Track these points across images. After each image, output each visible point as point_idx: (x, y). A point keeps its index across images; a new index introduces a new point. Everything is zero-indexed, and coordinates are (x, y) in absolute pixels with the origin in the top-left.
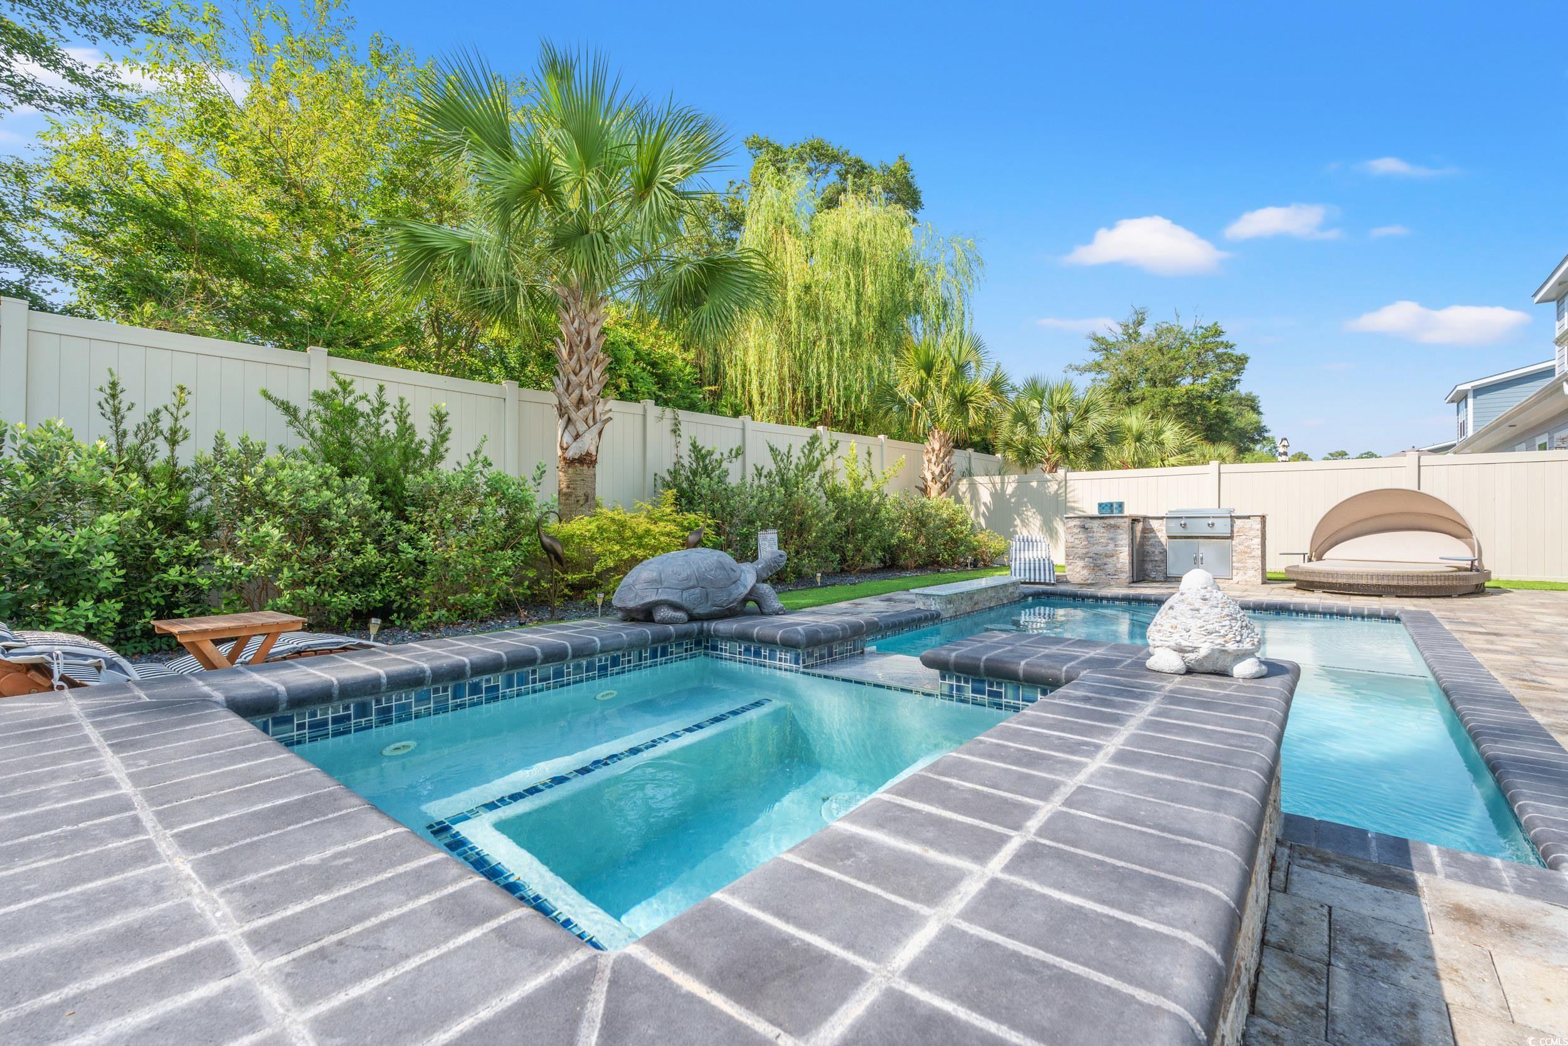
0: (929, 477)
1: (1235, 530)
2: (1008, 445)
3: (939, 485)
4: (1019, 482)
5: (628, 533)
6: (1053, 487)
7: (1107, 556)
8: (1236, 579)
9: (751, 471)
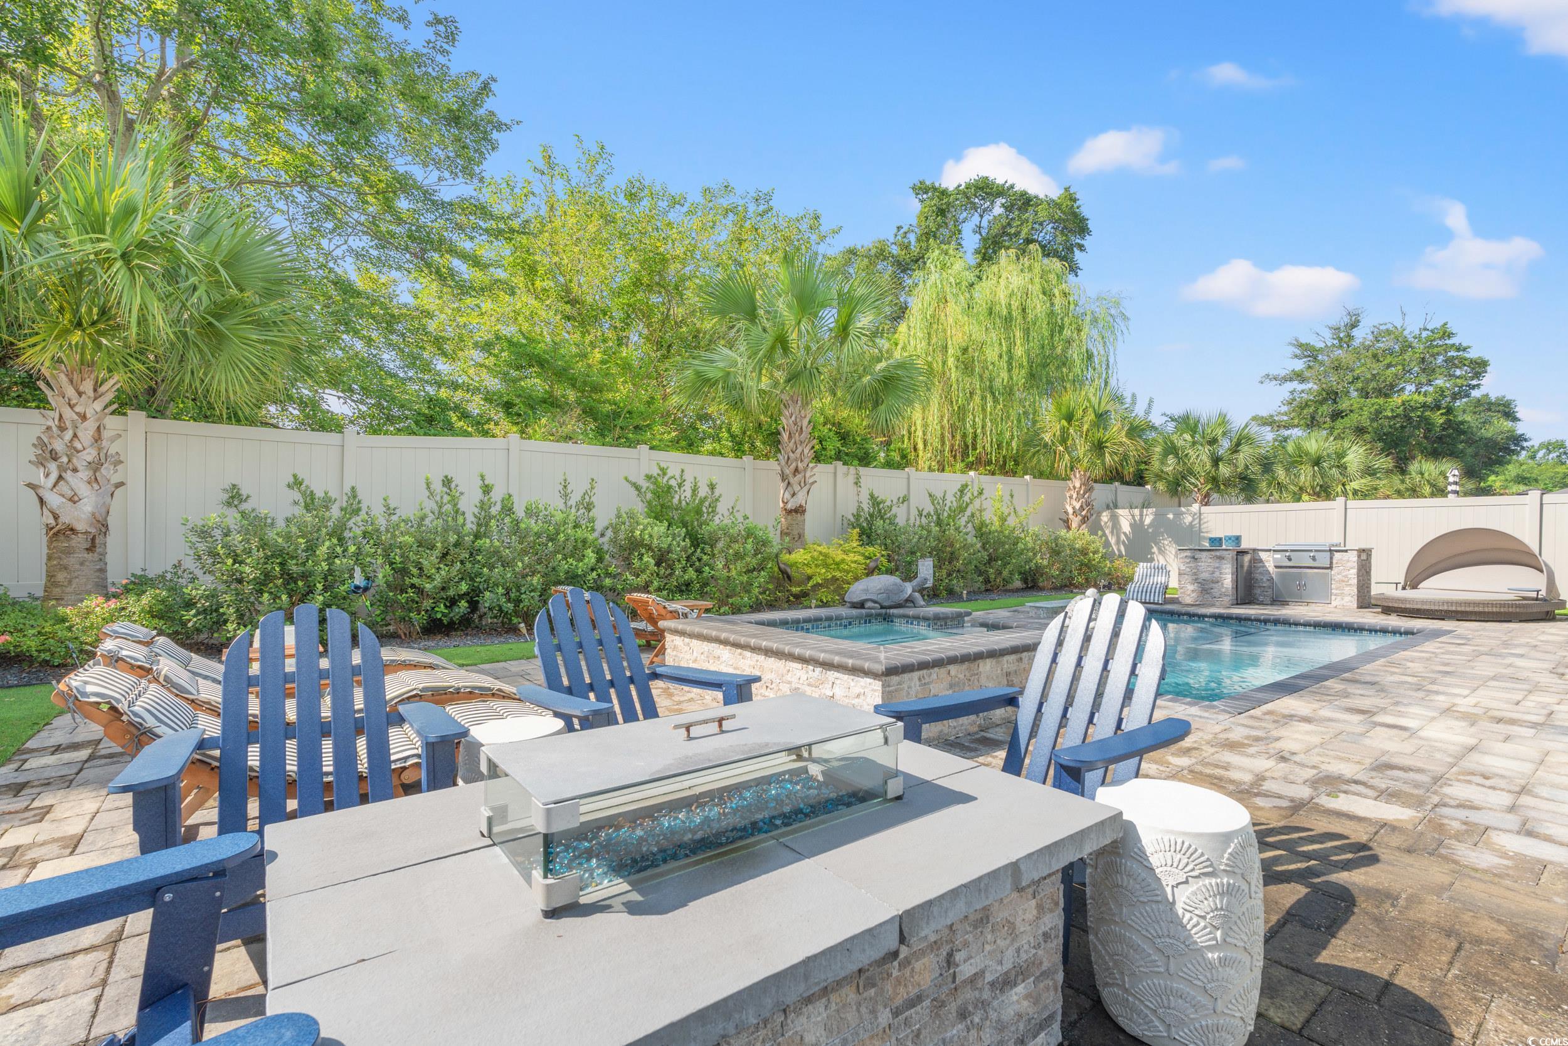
0: (1070, 511)
1: (1334, 561)
2: (1159, 477)
3: (1079, 518)
4: (1156, 514)
5: (830, 561)
6: (1188, 519)
7: (1213, 582)
8: (1334, 603)
9: (914, 513)
